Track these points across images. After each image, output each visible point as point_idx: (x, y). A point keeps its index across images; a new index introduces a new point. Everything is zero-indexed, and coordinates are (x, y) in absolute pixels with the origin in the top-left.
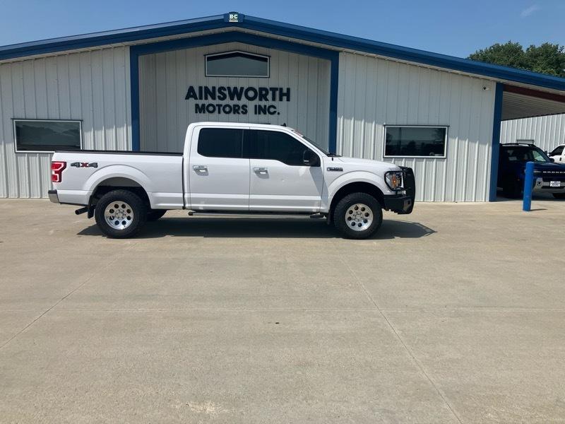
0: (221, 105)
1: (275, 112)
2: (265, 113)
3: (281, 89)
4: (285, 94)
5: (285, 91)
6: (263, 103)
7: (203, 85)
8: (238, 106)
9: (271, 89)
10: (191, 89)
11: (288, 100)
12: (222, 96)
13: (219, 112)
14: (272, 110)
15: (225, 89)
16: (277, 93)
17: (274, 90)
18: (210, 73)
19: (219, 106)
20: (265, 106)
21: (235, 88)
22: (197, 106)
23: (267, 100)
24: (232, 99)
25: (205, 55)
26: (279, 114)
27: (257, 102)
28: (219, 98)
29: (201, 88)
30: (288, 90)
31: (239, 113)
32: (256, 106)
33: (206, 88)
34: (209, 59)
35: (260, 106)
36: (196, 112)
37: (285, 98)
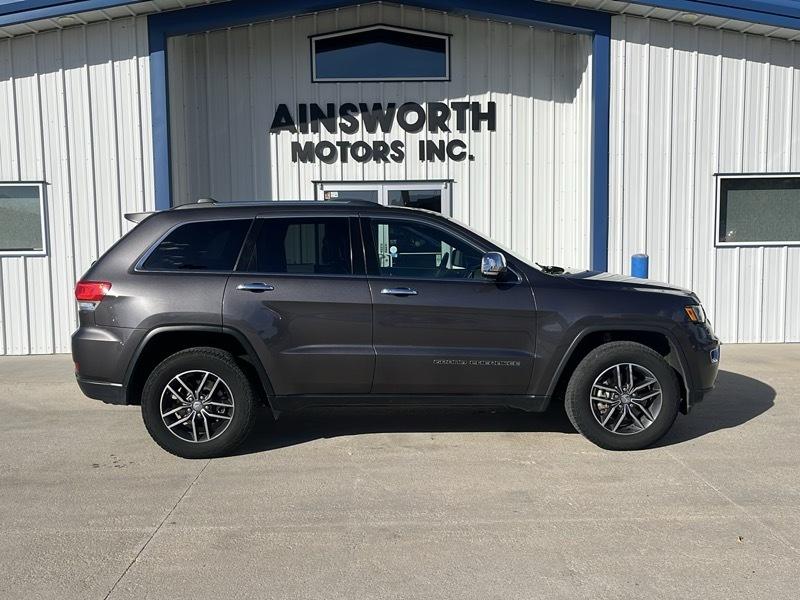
0: (347, 144)
1: (463, 155)
2: (442, 159)
4: (484, 116)
5: (484, 109)
6: (438, 137)
7: (308, 101)
8: (383, 143)
11: (492, 127)
12: (349, 124)
13: (344, 159)
14: (457, 151)
16: (468, 114)
17: (461, 108)
18: (323, 73)
19: (344, 145)
20: (442, 142)
22: (295, 146)
23: (445, 129)
24: (371, 129)
25: (310, 37)
26: (471, 158)
27: (424, 134)
28: (344, 128)
29: (302, 107)
30: (492, 106)
31: (386, 160)
32: (421, 143)
33: (314, 107)
35: (430, 143)
36: (294, 160)
37: (484, 124)
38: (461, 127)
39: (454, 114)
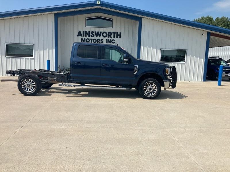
0: (92, 39)
2: (110, 43)
3: (117, 33)
4: (119, 35)
5: (119, 34)
6: (110, 39)
7: (85, 31)
8: (99, 39)
9: (113, 33)
10: (80, 32)
12: (92, 35)
13: (91, 42)
15: (94, 33)
16: (116, 34)
17: (114, 33)
18: (88, 25)
19: (91, 39)
20: (110, 40)
21: (98, 32)
22: (82, 39)
23: (111, 37)
24: (97, 36)
25: (86, 18)
26: (116, 43)
27: (107, 38)
29: (84, 32)
30: (120, 33)
31: (99, 43)
32: (106, 40)
33: (86, 32)
34: (87, 20)
35: (108, 40)
36: (82, 42)
37: (119, 37)
38: (114, 37)
39: (113, 34)
